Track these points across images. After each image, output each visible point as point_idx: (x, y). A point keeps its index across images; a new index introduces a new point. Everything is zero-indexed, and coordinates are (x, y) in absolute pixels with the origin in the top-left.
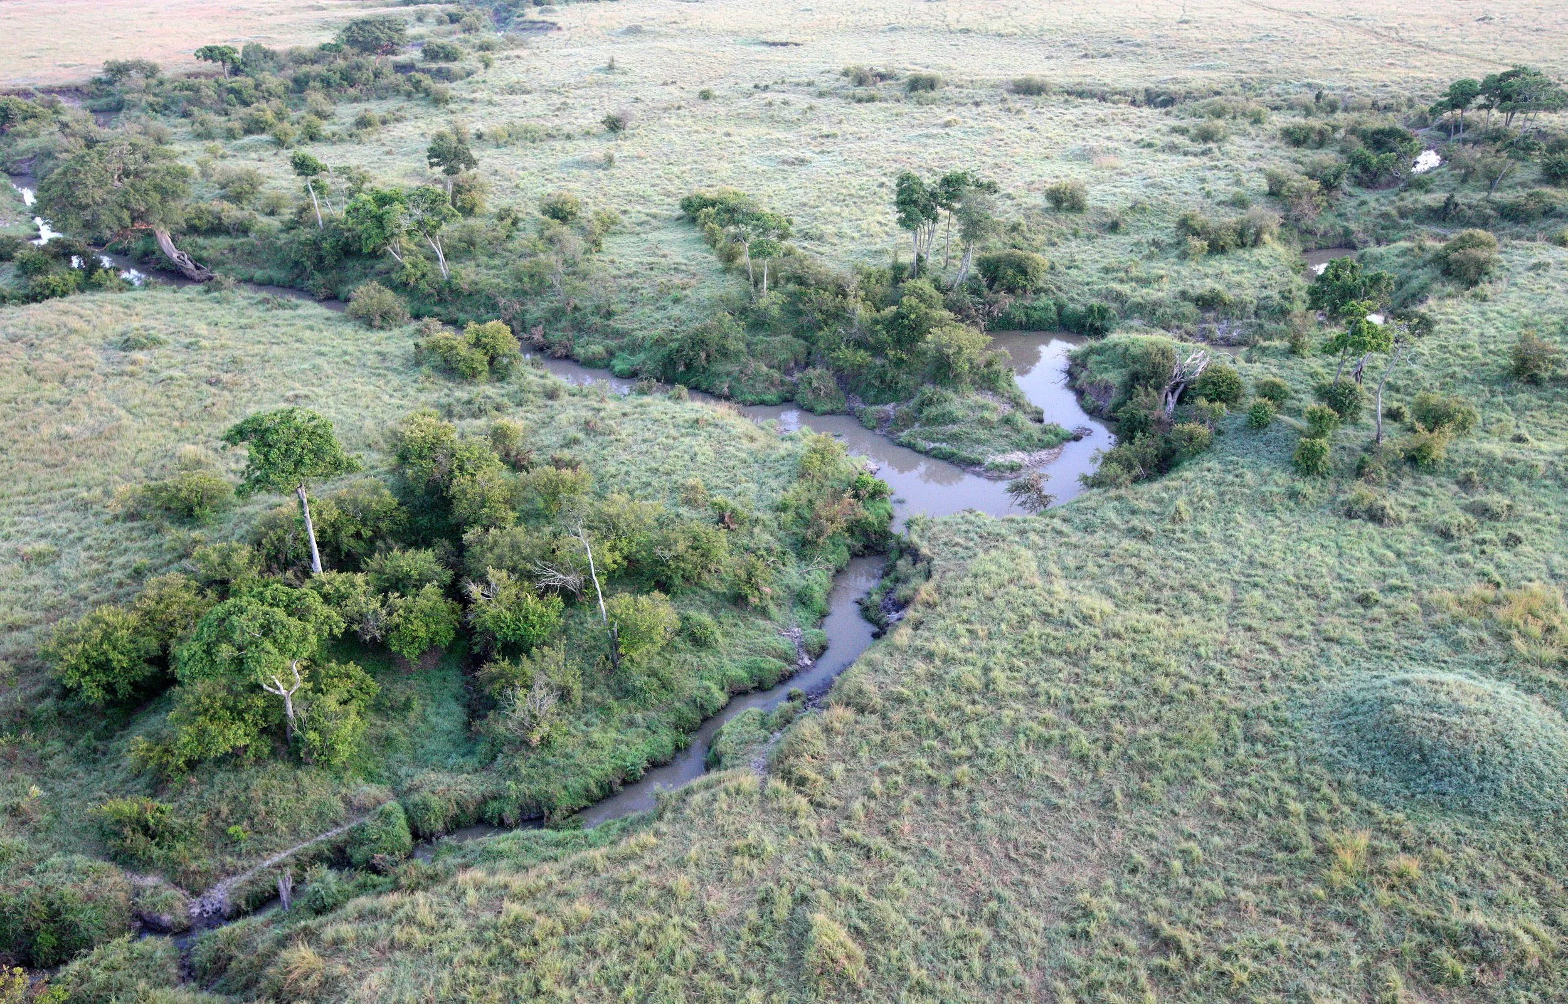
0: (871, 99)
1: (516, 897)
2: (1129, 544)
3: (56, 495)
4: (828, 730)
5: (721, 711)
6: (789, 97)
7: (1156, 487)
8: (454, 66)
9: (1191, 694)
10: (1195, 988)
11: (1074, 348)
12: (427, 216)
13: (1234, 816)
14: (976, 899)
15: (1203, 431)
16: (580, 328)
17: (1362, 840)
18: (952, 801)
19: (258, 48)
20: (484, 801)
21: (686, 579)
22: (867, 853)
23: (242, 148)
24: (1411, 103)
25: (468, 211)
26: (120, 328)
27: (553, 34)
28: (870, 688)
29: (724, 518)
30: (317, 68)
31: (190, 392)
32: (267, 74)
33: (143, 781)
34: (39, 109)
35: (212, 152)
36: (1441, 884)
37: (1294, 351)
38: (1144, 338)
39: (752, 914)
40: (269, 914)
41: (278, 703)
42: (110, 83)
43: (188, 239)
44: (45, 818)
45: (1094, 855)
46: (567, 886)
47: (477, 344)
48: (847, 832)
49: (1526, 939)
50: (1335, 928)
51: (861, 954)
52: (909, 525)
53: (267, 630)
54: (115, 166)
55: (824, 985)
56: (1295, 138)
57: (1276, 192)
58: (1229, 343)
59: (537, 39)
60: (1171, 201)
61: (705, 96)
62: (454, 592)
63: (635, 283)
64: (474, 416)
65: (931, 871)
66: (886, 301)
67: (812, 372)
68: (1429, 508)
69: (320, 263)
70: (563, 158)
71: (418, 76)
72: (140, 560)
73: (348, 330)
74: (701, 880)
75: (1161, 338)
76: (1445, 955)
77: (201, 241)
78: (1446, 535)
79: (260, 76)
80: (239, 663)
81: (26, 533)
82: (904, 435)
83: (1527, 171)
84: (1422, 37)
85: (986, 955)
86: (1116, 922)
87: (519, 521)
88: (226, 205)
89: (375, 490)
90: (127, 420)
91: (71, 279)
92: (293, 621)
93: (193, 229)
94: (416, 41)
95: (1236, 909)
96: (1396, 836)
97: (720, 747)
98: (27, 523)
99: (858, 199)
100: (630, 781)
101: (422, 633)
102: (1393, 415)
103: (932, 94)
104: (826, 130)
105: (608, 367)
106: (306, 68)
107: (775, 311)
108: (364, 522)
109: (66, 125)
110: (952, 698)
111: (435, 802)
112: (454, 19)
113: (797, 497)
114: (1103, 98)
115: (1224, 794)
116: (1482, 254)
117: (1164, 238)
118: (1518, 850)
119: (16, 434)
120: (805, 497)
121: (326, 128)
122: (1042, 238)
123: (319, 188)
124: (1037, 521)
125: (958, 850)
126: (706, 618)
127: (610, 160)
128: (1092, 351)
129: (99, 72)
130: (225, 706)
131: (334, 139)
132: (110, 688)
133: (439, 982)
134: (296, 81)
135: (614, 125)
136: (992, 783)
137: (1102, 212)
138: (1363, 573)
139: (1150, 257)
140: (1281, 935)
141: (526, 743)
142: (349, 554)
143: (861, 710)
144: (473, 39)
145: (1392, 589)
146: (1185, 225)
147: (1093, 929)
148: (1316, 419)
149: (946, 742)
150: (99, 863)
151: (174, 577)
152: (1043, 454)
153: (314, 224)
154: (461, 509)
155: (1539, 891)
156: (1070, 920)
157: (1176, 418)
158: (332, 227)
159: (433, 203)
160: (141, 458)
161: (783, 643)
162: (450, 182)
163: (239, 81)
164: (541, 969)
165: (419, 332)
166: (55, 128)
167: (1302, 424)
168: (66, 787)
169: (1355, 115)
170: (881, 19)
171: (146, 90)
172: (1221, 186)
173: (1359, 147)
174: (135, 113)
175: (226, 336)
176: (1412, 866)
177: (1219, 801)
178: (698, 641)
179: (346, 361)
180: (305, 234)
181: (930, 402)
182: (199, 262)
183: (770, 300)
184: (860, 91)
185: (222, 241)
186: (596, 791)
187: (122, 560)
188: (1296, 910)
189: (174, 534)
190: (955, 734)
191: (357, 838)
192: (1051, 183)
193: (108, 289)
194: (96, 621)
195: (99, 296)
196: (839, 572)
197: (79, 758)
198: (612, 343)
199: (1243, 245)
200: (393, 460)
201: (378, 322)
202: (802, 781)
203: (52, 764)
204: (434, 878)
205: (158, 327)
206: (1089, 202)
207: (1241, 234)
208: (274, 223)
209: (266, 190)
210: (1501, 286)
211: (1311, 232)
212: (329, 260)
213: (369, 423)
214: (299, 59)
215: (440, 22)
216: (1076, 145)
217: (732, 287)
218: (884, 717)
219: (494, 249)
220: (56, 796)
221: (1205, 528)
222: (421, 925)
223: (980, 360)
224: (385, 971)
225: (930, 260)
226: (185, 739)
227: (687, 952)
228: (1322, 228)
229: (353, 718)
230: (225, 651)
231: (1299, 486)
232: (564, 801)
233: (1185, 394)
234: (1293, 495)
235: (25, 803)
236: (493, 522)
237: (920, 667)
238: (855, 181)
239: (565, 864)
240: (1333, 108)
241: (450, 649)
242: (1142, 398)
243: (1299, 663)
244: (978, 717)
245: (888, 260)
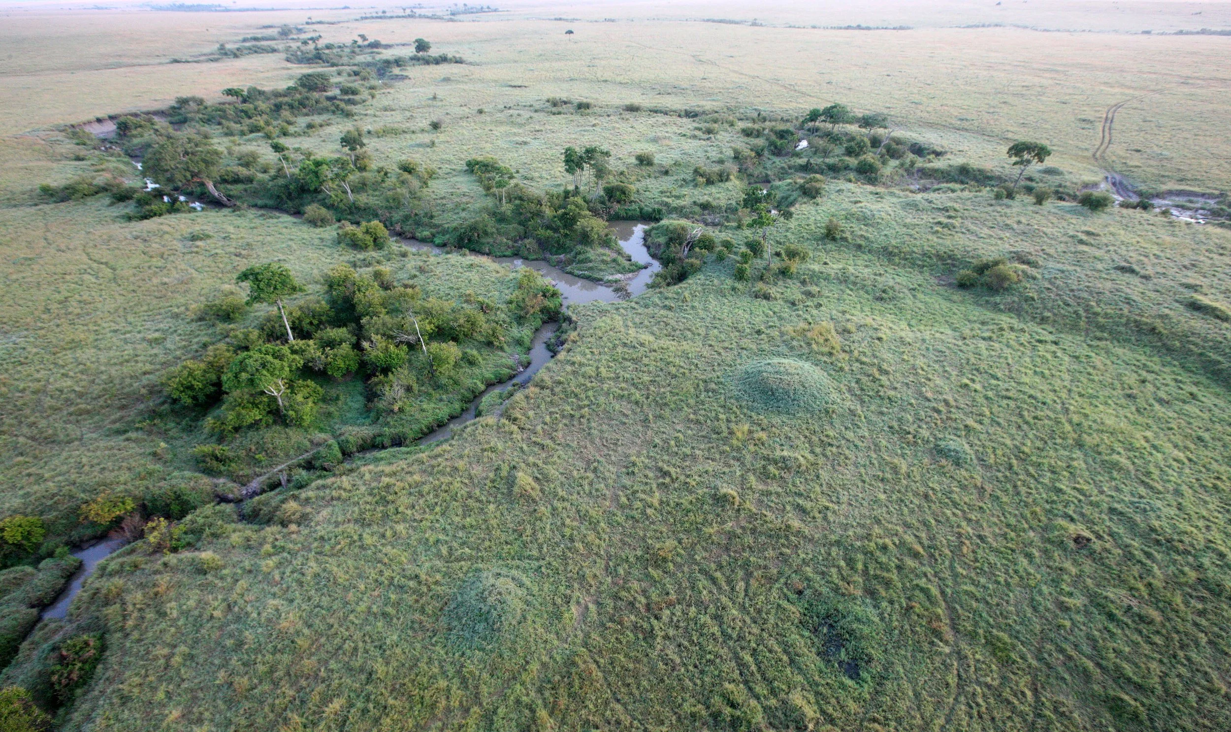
0: (559, 113)
1: (386, 475)
2: (663, 312)
3: (162, 311)
4: (527, 397)
5: (482, 393)
6: (521, 112)
7: (676, 288)
8: (357, 98)
9: (684, 374)
10: (675, 489)
11: (646, 227)
12: (340, 171)
13: (698, 422)
14: (589, 462)
15: (697, 262)
16: (418, 224)
17: (746, 428)
18: (580, 423)
19: (255, 89)
20: (375, 437)
21: (466, 335)
22: (543, 447)
23: (249, 140)
24: (797, 118)
25: (362, 169)
26: (189, 230)
27: (406, 81)
28: (546, 378)
29: (484, 308)
30: (286, 99)
31: (226, 260)
32: (260, 103)
33: (214, 438)
34: (143, 123)
35: (233, 142)
36: (774, 442)
37: (739, 227)
38: (676, 222)
39: (491, 475)
40: (277, 490)
41: (273, 399)
42: (179, 108)
43: (222, 186)
44: (169, 457)
45: (639, 441)
46: (410, 469)
47: (367, 232)
48: (534, 439)
49: (801, 459)
50: (732, 462)
51: (537, 487)
52: (568, 308)
53: (264, 365)
54: (179, 150)
55: (522, 501)
56: (747, 133)
57: (737, 157)
58: (714, 225)
59: (399, 84)
60: (692, 161)
61: (480, 112)
62: (357, 346)
63: (444, 202)
64: (367, 266)
65: (570, 453)
66: (560, 207)
67: (527, 241)
68: (788, 294)
69: (289, 196)
70: (410, 143)
71: (338, 102)
72: (205, 339)
73: (305, 228)
74: (470, 463)
75: (683, 222)
76: (772, 469)
77: (229, 186)
78: (793, 304)
79: (257, 103)
80: (251, 382)
81: (149, 330)
82: (569, 269)
83: (839, 150)
84: (804, 90)
85: (591, 484)
86: (646, 467)
87: (388, 313)
88: (240, 168)
89: (318, 302)
90: (195, 274)
91: (164, 207)
92: (277, 361)
93: (225, 181)
94: (338, 85)
95: (694, 458)
96: (760, 425)
97: (481, 408)
98: (148, 325)
99: (551, 160)
100: (441, 425)
101: (342, 365)
102: (778, 254)
103: (587, 111)
104: (537, 128)
105: (432, 242)
106: (280, 99)
107: (509, 213)
108: (314, 317)
109: (157, 130)
110: (582, 380)
111: (351, 439)
112: (356, 74)
113: (517, 297)
114: (666, 114)
115: (694, 414)
116: (818, 185)
117: (689, 178)
118: (804, 427)
119: (141, 283)
120: (520, 297)
121: (291, 129)
122: (634, 178)
123: (286, 158)
124: (624, 304)
125: (582, 443)
126: (475, 352)
127: (433, 143)
128: (653, 228)
129: (173, 103)
130: (248, 402)
131: (296, 135)
132: (194, 398)
133: (353, 512)
134: (276, 105)
135: (436, 126)
136: (598, 415)
137: (661, 165)
138: (759, 321)
139: (681, 186)
140: (710, 466)
141: (392, 411)
142: (308, 332)
143: (542, 388)
144: (366, 84)
145: (771, 327)
146: (696, 172)
147: (636, 471)
148: (744, 256)
149: (579, 399)
150: (197, 474)
151: (222, 346)
152: (630, 275)
153: (285, 177)
154: (360, 308)
155: (810, 442)
156: (627, 467)
157: (687, 257)
158: (294, 179)
159: (343, 164)
160: (203, 292)
161: (510, 362)
162: (352, 153)
163: (246, 106)
164: (398, 503)
165: (340, 228)
166: (152, 132)
167: (738, 258)
168: (178, 443)
169: (774, 123)
170: (566, 75)
171: (198, 111)
172: (714, 154)
173: (773, 138)
174: (193, 123)
175: (243, 233)
176: (763, 435)
177: (692, 416)
178: (471, 363)
179: (304, 243)
180: (281, 181)
181: (580, 253)
182: (229, 197)
183: (506, 208)
184: (554, 109)
185: (240, 187)
186: (425, 430)
187: (196, 340)
188: (718, 456)
189: (221, 326)
190: (583, 396)
191: (316, 457)
192: (639, 152)
193: (184, 212)
194: (185, 367)
195: (178, 215)
196: (537, 330)
197: (183, 430)
198: (434, 231)
199: (722, 181)
200: (326, 288)
201: (319, 223)
202: (515, 419)
203: (171, 433)
204: (351, 471)
205: (209, 229)
206: (656, 161)
207: (721, 175)
208: (266, 177)
209: (261, 161)
210: (825, 199)
211: (751, 175)
212: (294, 194)
213: (315, 271)
214: (277, 94)
215: (349, 75)
216: (652, 135)
217: (490, 202)
218: (552, 390)
219: (376, 186)
220: (174, 447)
221: (696, 304)
222: (345, 490)
223: (603, 233)
224: (330, 509)
225: (582, 188)
226: (230, 417)
227: (463, 492)
228: (756, 173)
229: (310, 404)
230: (244, 376)
231: (736, 285)
232: (411, 435)
233: (692, 246)
234: (734, 289)
235: (159, 451)
236: (376, 314)
237: (569, 368)
238: (550, 152)
239: (410, 460)
240: (764, 120)
241: (357, 373)
242: (672, 249)
243: (729, 360)
244: (593, 388)
245: (562, 188)
